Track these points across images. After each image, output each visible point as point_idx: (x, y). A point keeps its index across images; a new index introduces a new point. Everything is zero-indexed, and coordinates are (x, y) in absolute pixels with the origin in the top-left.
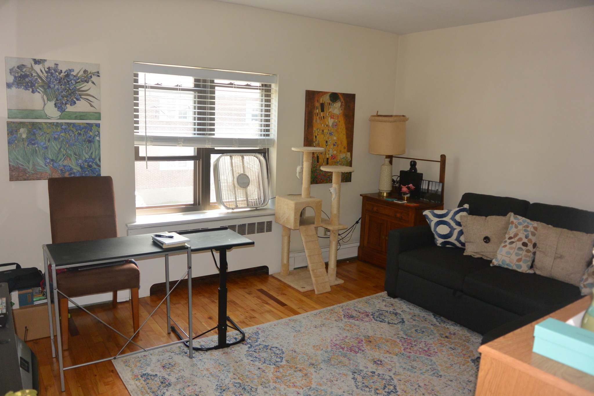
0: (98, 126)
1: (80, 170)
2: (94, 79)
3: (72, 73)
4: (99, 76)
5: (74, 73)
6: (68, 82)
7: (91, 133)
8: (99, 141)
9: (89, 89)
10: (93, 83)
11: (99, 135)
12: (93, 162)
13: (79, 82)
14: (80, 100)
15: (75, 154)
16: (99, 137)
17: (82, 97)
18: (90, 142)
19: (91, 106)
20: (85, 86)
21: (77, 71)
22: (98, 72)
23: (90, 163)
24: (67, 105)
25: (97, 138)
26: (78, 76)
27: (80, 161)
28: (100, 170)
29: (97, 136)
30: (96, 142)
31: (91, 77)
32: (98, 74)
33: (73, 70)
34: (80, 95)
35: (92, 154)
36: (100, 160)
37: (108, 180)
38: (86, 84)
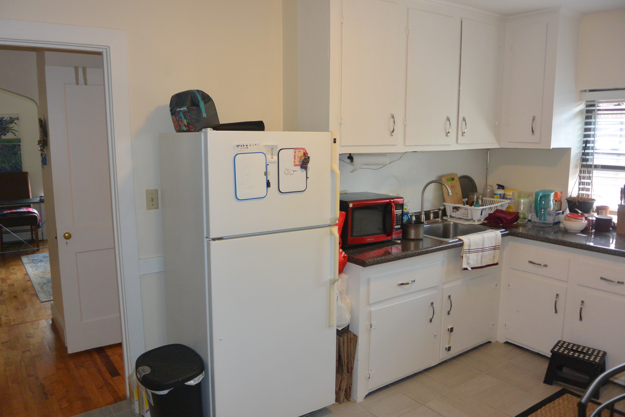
0: (20, 145)
1: (11, 169)
2: (16, 121)
3: (4, 119)
4: (18, 120)
5: (5, 119)
6: (2, 124)
7: (16, 150)
8: (20, 154)
9: (13, 127)
10: (15, 123)
11: (20, 150)
12: (17, 165)
13: (8, 123)
14: (8, 133)
15: (8, 161)
16: (20, 151)
17: (10, 131)
18: (15, 154)
19: (15, 135)
20: (11, 126)
21: (7, 118)
22: (18, 118)
23: (16, 165)
24: (2, 136)
25: (19, 152)
26: (7, 120)
27: (10, 164)
28: (22, 169)
29: (19, 151)
30: (19, 154)
31: (14, 120)
32: (18, 119)
33: (4, 118)
34: (9, 130)
35: (17, 160)
36: (21, 163)
37: (26, 174)
38: (12, 124)
